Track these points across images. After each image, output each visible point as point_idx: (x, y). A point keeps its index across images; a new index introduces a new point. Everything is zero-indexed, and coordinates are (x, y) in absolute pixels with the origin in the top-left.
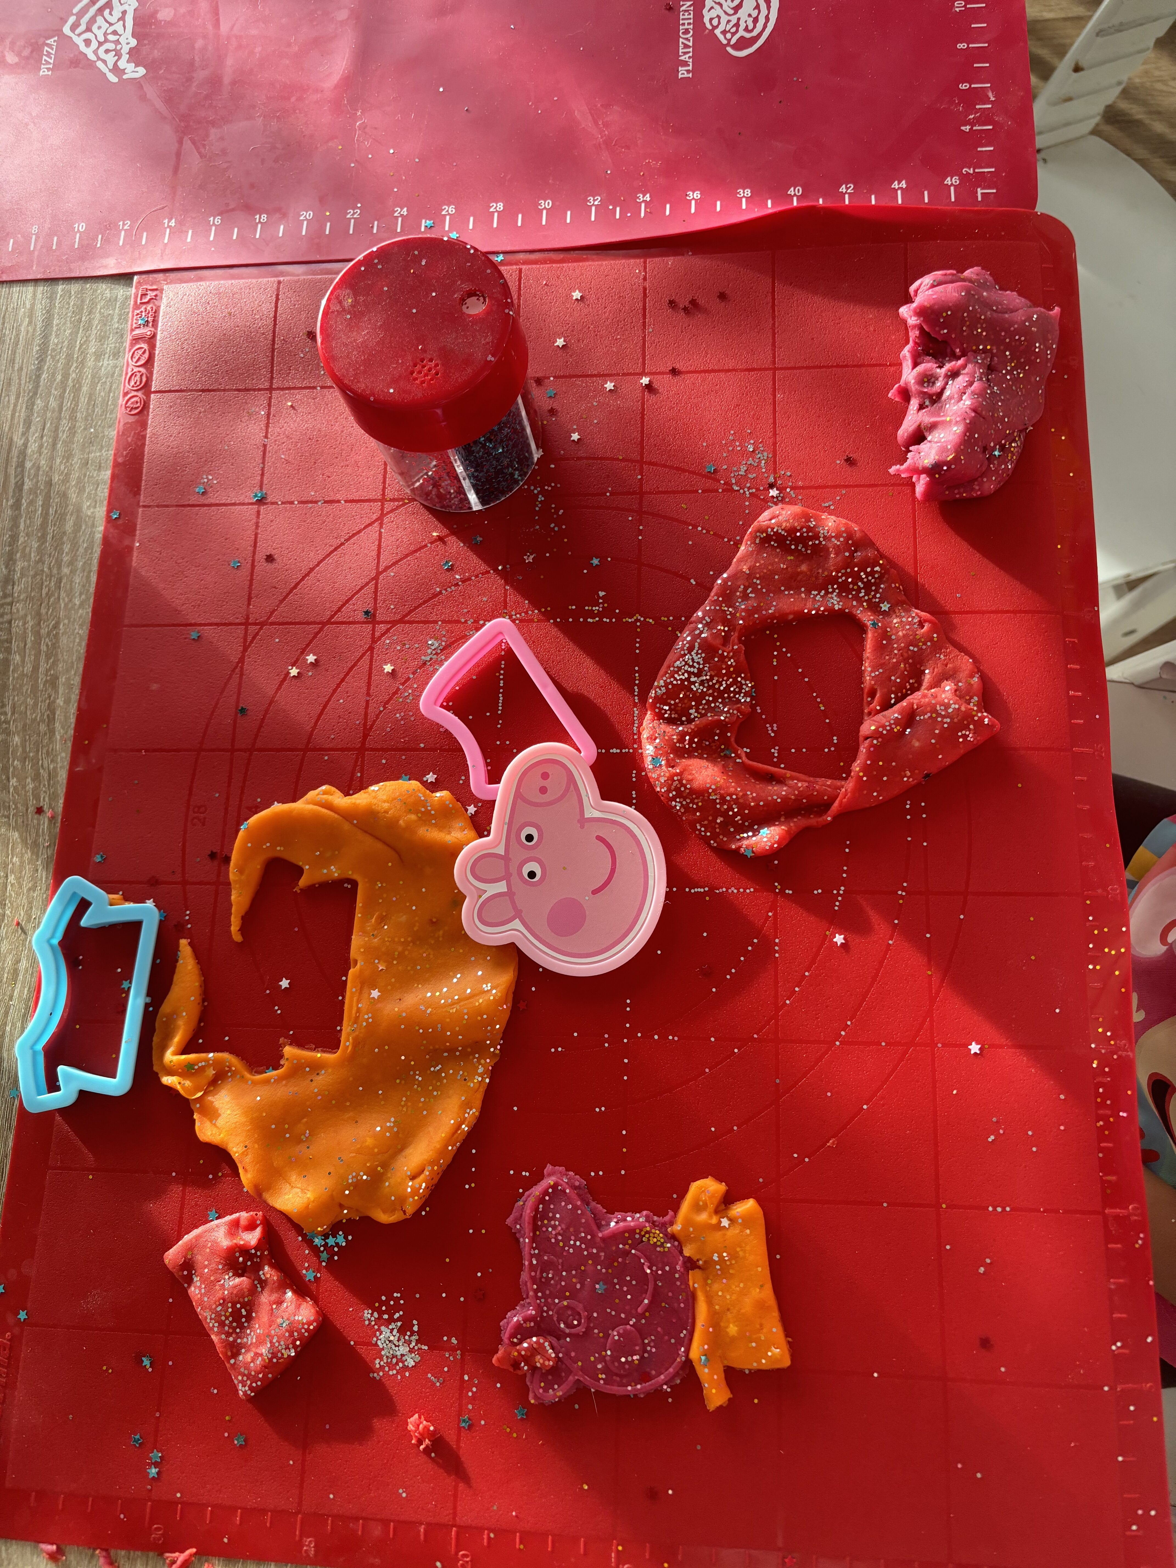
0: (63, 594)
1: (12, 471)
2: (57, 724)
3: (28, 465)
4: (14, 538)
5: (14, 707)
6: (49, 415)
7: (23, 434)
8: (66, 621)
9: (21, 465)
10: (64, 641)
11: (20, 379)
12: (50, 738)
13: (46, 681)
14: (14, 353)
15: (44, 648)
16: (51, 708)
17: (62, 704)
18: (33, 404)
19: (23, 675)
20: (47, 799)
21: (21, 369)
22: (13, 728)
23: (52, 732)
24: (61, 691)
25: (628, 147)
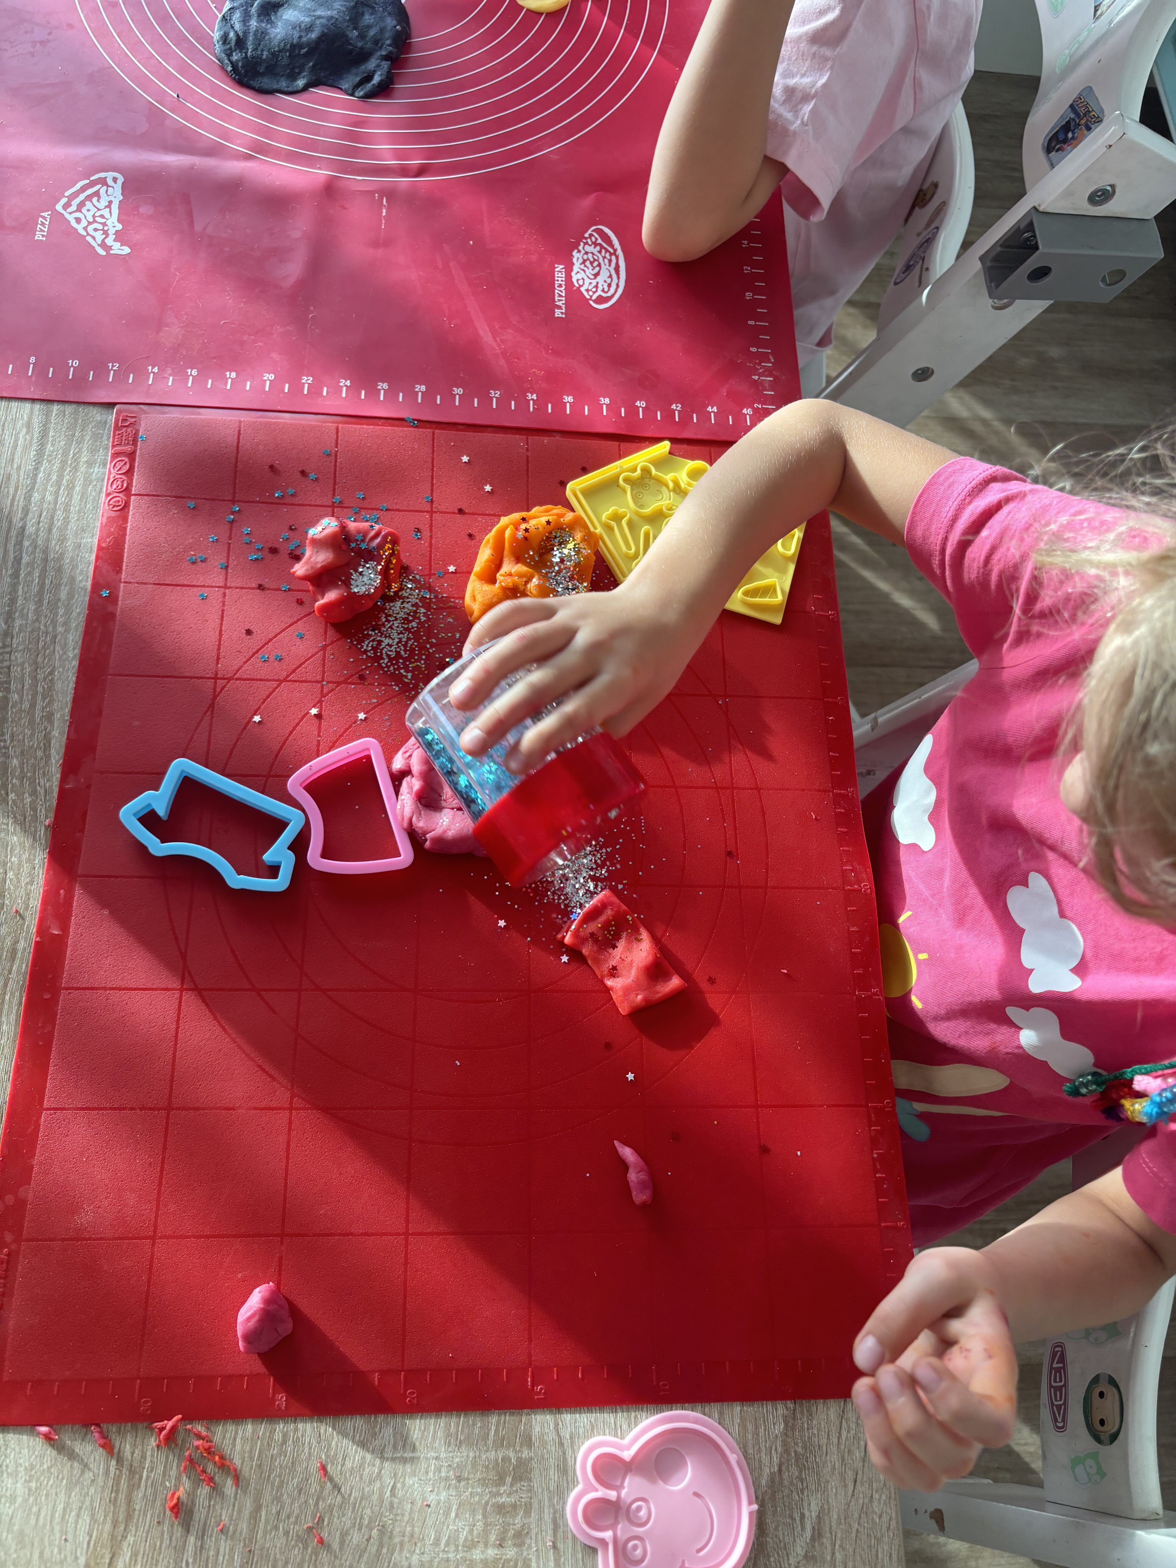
0: (58, 648)
1: (11, 547)
2: (53, 751)
3: (26, 543)
4: (13, 601)
5: (12, 736)
6: (45, 506)
7: (22, 519)
8: (61, 670)
9: (19, 543)
10: (58, 685)
11: (19, 475)
12: (46, 762)
13: (43, 716)
14: (13, 454)
15: (40, 689)
16: (47, 739)
17: (57, 735)
18: (31, 496)
19: (21, 710)
20: (43, 810)
21: (19, 468)
22: (11, 752)
23: (48, 757)
24: (56, 725)
25: (518, 358)
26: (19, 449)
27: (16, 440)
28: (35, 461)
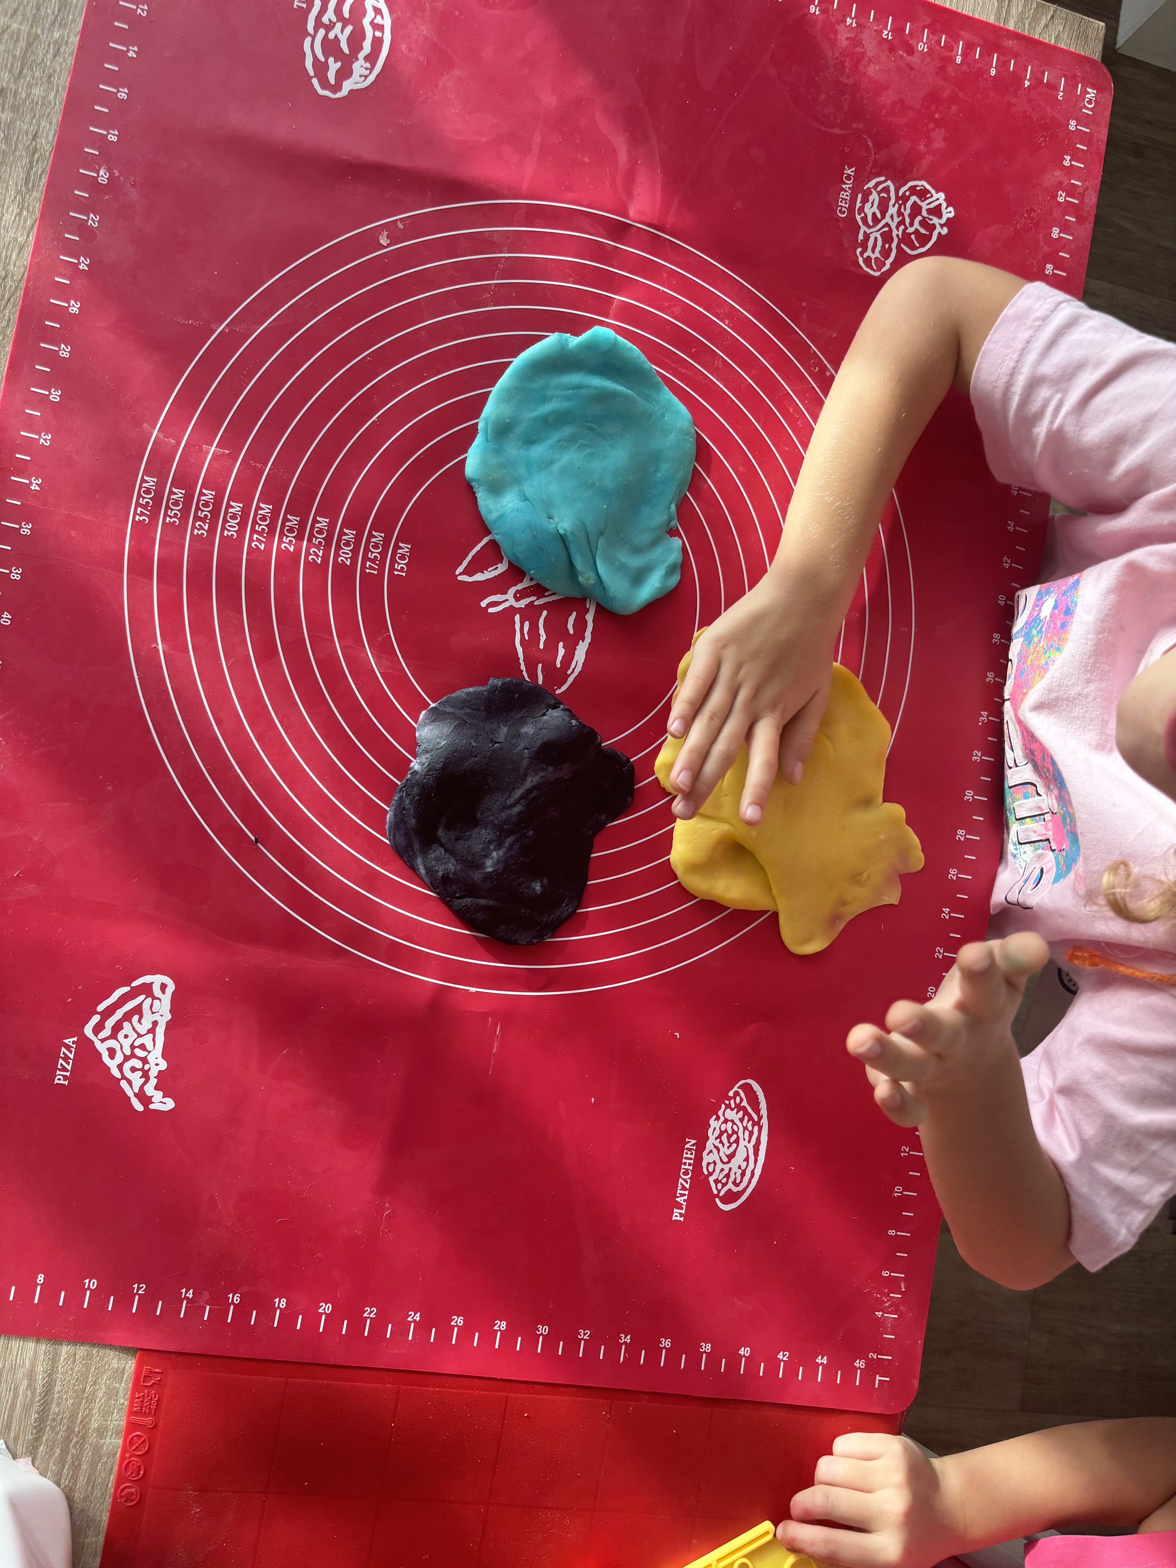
26: (18, 1410)
27: (15, 1398)
28: (36, 1427)
